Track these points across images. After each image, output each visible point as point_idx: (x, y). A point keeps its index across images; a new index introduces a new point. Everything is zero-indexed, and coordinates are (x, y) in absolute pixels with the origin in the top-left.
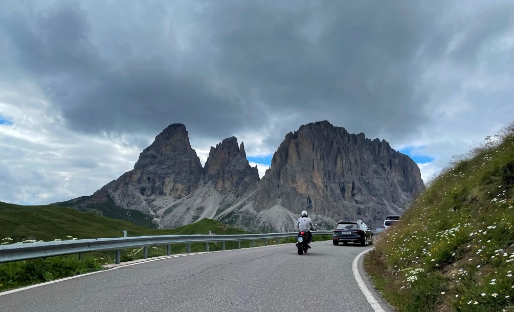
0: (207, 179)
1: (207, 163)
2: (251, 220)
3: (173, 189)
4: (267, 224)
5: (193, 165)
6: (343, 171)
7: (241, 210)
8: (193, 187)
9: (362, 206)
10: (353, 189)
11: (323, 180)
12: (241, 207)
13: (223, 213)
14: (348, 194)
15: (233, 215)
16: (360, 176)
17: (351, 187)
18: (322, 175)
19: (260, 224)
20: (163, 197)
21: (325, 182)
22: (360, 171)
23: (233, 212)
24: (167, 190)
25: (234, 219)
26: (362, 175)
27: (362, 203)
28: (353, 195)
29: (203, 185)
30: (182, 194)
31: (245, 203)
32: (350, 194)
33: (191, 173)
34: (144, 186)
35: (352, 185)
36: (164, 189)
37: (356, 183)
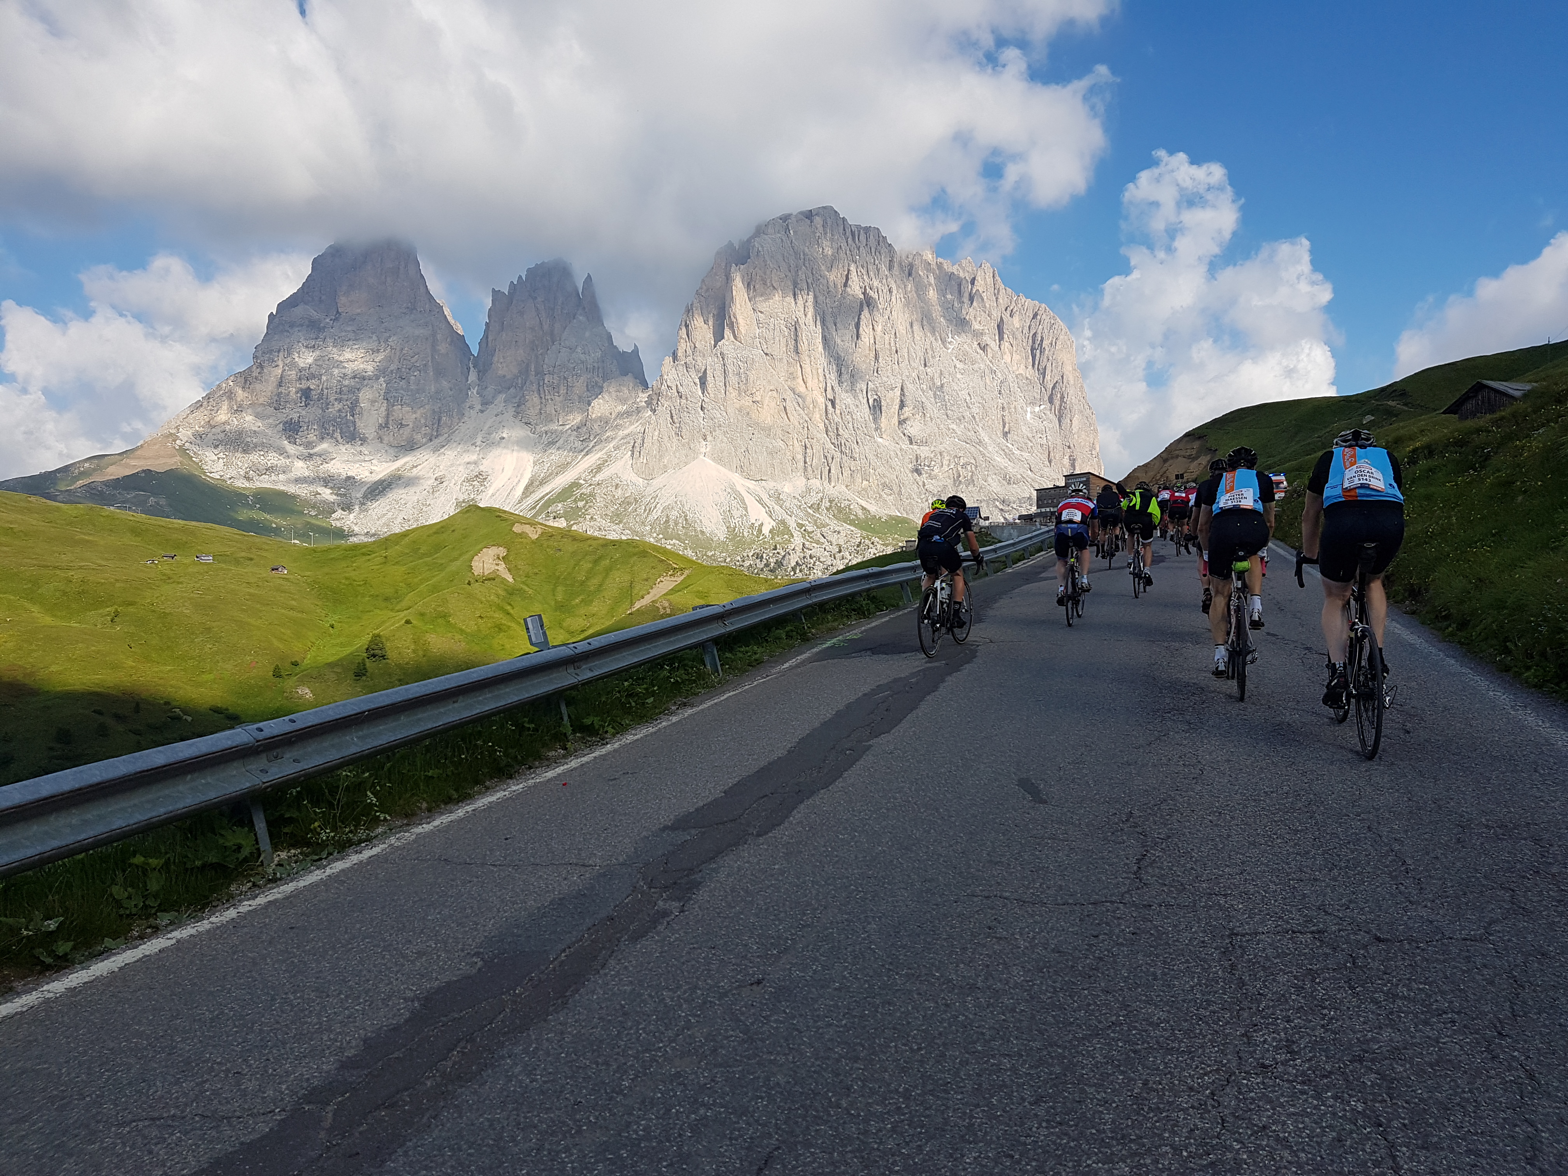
0: (491, 389)
1: (484, 342)
2: (629, 503)
3: (387, 423)
4: (674, 514)
5: (443, 348)
6: (876, 358)
7: (599, 477)
8: (451, 417)
9: (924, 452)
10: (902, 405)
11: (822, 385)
12: (599, 469)
13: (546, 489)
14: (889, 419)
15: (578, 492)
16: (922, 368)
17: (898, 401)
18: (820, 371)
19: (655, 515)
20: (359, 449)
21: (829, 389)
22: (920, 354)
23: (575, 485)
24: (368, 425)
25: (581, 504)
26: (925, 365)
27: (924, 443)
28: (901, 422)
29: (478, 407)
30: (418, 437)
31: (609, 456)
32: (895, 421)
33: (440, 373)
34: (295, 416)
35: (898, 392)
36: (358, 424)
37: (910, 387)
